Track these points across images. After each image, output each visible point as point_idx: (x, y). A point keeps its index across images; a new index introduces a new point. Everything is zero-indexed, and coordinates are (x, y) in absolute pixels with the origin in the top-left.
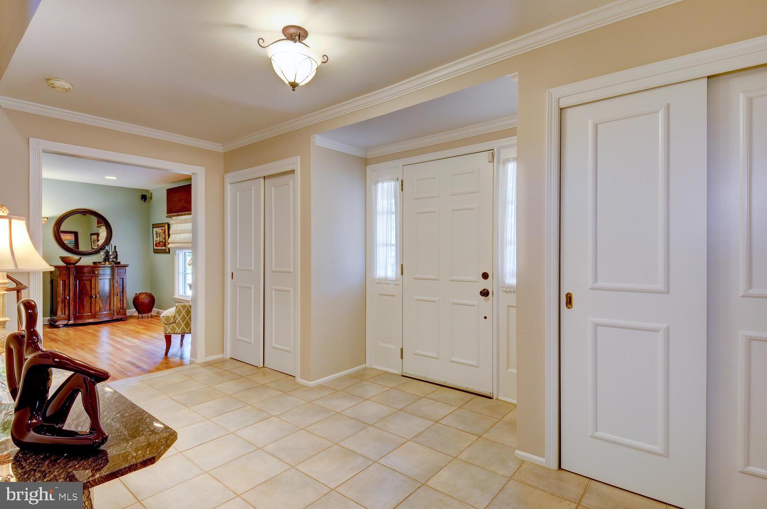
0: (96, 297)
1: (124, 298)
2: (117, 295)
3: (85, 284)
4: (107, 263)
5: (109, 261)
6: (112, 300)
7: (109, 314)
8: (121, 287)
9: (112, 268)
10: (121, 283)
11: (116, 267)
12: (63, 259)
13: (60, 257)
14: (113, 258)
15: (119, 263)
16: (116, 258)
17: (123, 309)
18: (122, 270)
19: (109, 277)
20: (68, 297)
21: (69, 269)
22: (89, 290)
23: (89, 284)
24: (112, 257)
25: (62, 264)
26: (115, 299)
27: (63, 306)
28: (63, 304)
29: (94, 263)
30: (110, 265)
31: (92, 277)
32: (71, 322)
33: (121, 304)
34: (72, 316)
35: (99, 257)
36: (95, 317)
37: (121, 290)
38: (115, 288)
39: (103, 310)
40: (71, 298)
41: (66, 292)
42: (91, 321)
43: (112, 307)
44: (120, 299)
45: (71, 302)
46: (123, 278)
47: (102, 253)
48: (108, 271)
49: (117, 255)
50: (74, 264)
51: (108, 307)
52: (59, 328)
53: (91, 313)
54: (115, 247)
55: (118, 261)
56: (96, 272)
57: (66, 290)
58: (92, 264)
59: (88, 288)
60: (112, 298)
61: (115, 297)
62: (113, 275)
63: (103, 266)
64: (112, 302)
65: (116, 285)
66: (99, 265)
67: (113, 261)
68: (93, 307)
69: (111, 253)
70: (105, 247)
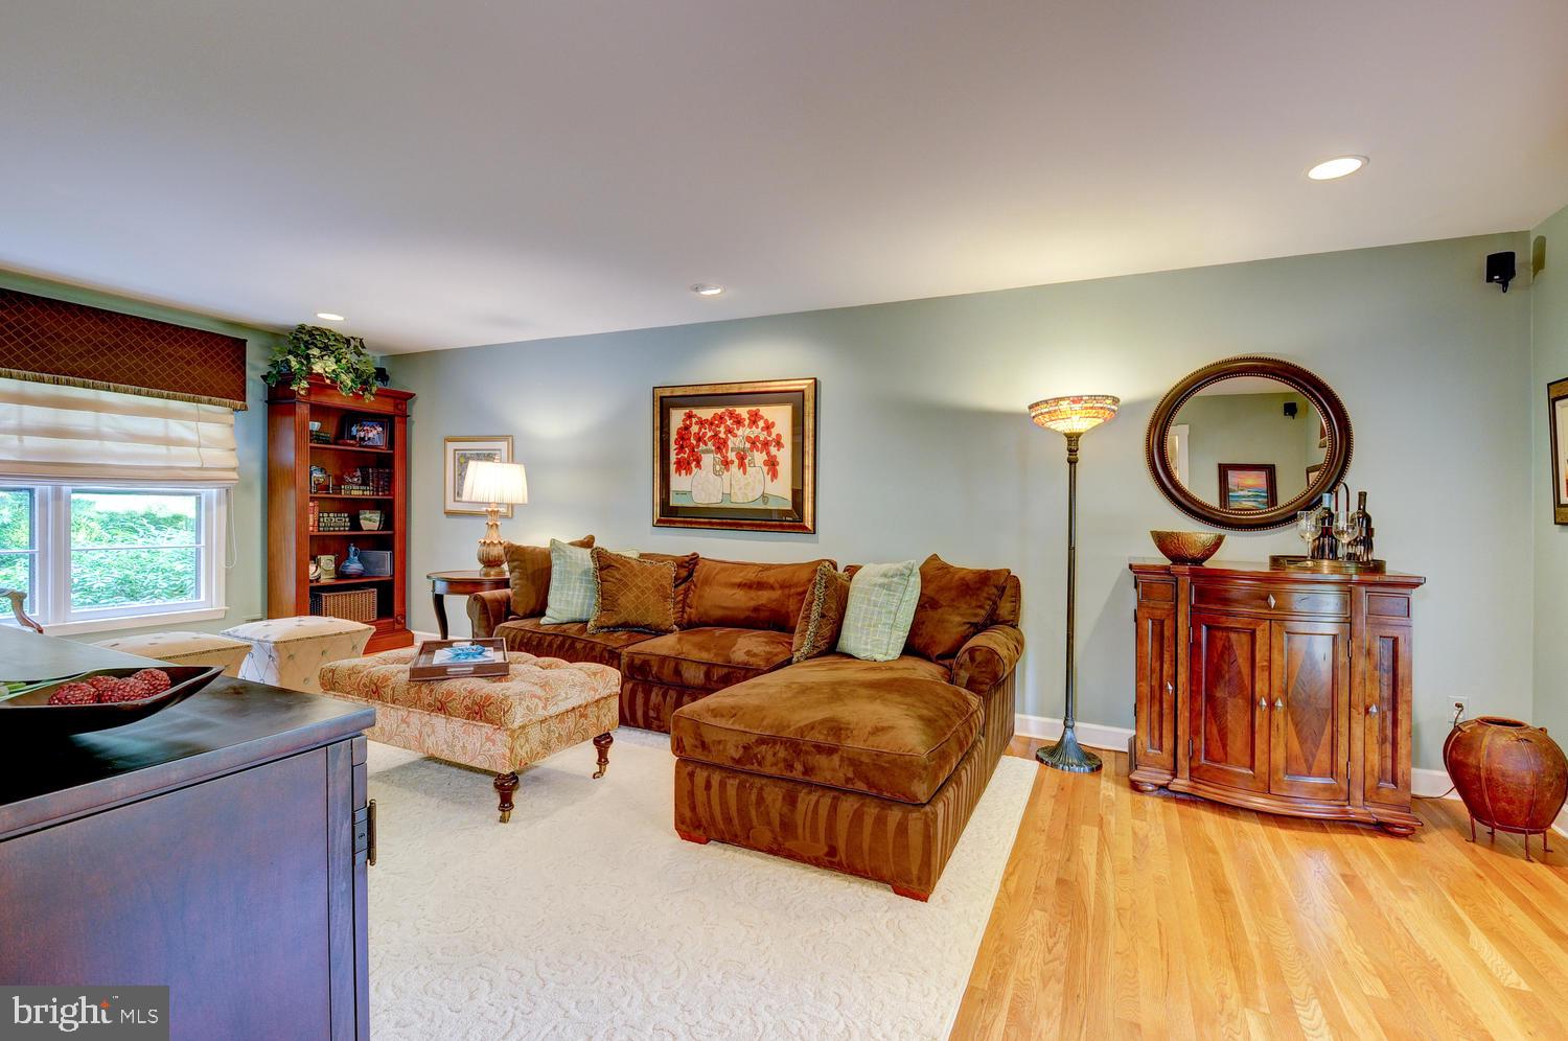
0: (1271, 705)
1: (1402, 730)
2: (1367, 711)
3: (1228, 647)
4: (1326, 563)
5: (1335, 558)
6: (1344, 730)
7: (1326, 788)
8: (1387, 678)
9: (1347, 589)
10: (1387, 663)
11: (1360, 583)
12: (1163, 541)
13: (1152, 532)
14: (1355, 542)
15: (1378, 567)
16: (1367, 543)
17: (1394, 781)
18: (1391, 603)
19: (1331, 629)
20: (1170, 687)
21: (1175, 577)
22: (1246, 670)
23: (1247, 648)
24: (1345, 539)
25: (1158, 558)
26: (1358, 731)
27: (1155, 716)
28: (1156, 708)
29: (1276, 561)
30: (1336, 577)
31: (1259, 619)
32: (1182, 783)
33: (1383, 757)
34: (1183, 763)
35: (1297, 538)
36: (1267, 791)
37: (1387, 692)
38: (1357, 679)
39: (1303, 768)
40: (1180, 693)
41: (1166, 666)
42: (1259, 802)
43: (1342, 760)
44: (1382, 729)
45: (1179, 705)
46: (1395, 640)
47: (1307, 525)
48: (1330, 602)
49: (1370, 531)
50: (1198, 561)
51: (1323, 757)
52: (1142, 792)
53: (1252, 767)
54: (1363, 496)
55: (1376, 555)
56: (1273, 602)
57: (1167, 656)
58: (1266, 569)
59: (1240, 660)
60: (1343, 722)
61: (1358, 717)
62: (1348, 621)
63: (1307, 576)
64: (1343, 741)
65: (1361, 664)
66: (1293, 572)
67: (1350, 557)
68: (1260, 745)
69: (1342, 524)
70: (1321, 500)
